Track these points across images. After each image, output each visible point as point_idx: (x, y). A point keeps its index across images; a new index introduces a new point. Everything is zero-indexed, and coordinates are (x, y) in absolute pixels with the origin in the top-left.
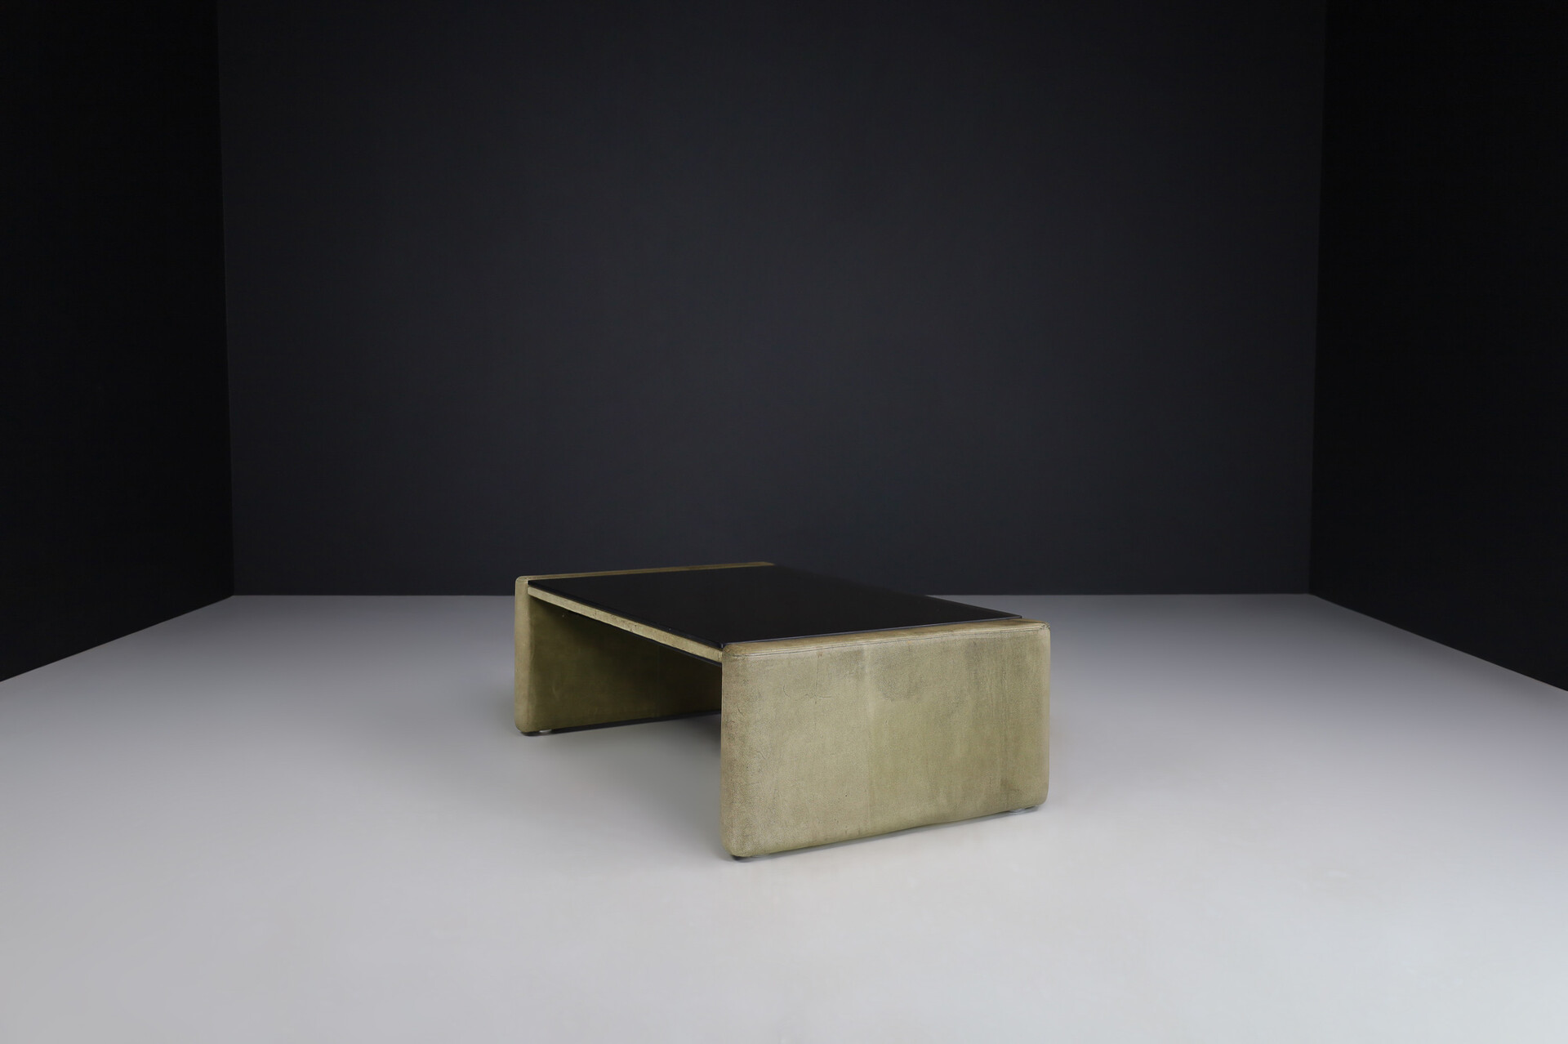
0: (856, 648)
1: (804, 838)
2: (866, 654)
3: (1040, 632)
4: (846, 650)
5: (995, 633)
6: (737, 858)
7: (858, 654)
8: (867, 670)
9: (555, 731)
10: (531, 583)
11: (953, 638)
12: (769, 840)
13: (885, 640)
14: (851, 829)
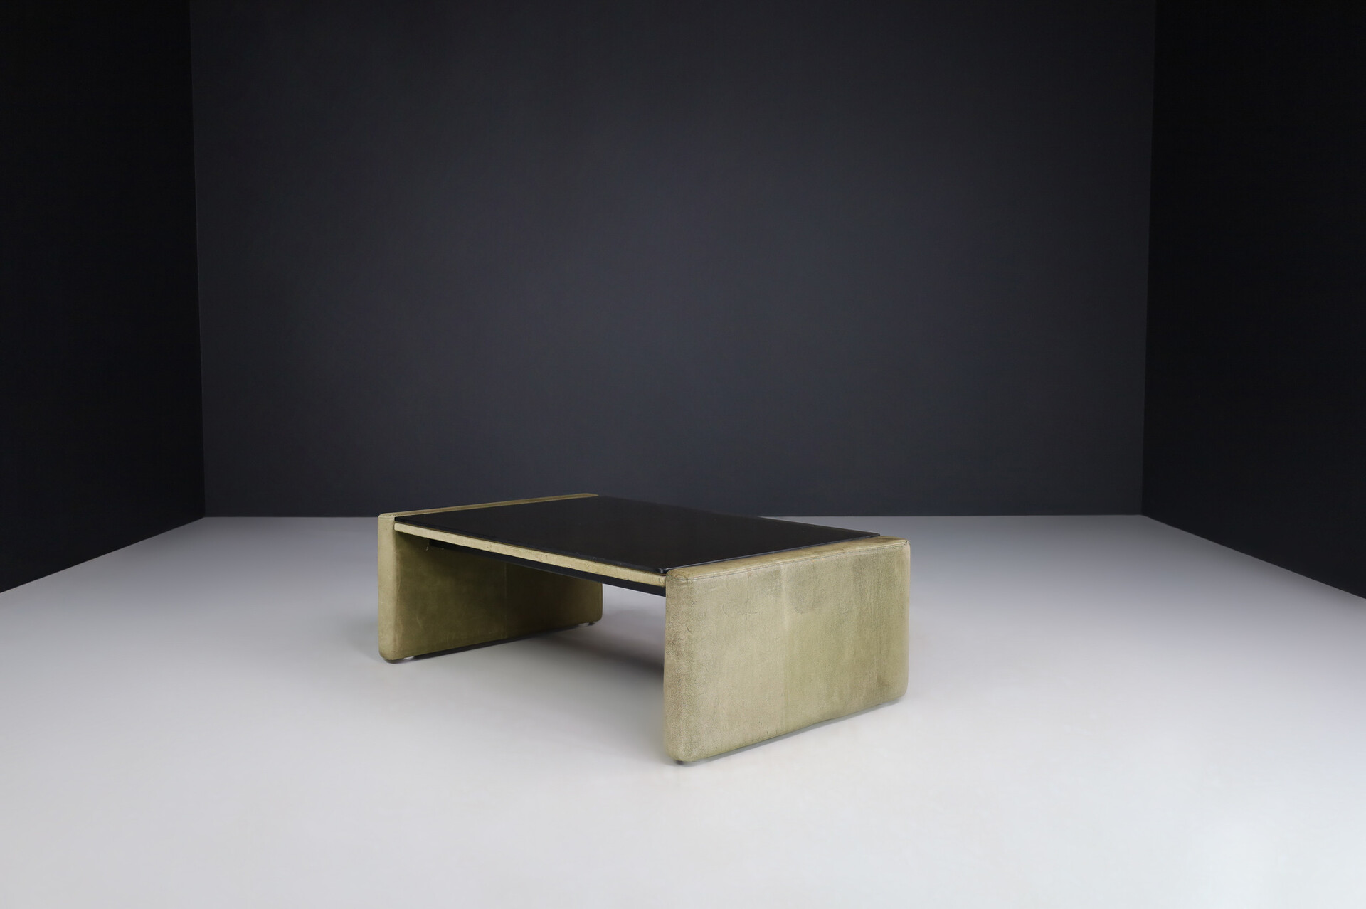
0: (775, 568)
1: (737, 741)
2: (783, 572)
3: (903, 547)
4: (769, 570)
5: (873, 550)
6: (680, 763)
7: (777, 572)
8: (784, 587)
9: (417, 658)
10: (398, 520)
11: (843, 556)
12: (710, 744)
13: (796, 559)
14: (771, 729)
